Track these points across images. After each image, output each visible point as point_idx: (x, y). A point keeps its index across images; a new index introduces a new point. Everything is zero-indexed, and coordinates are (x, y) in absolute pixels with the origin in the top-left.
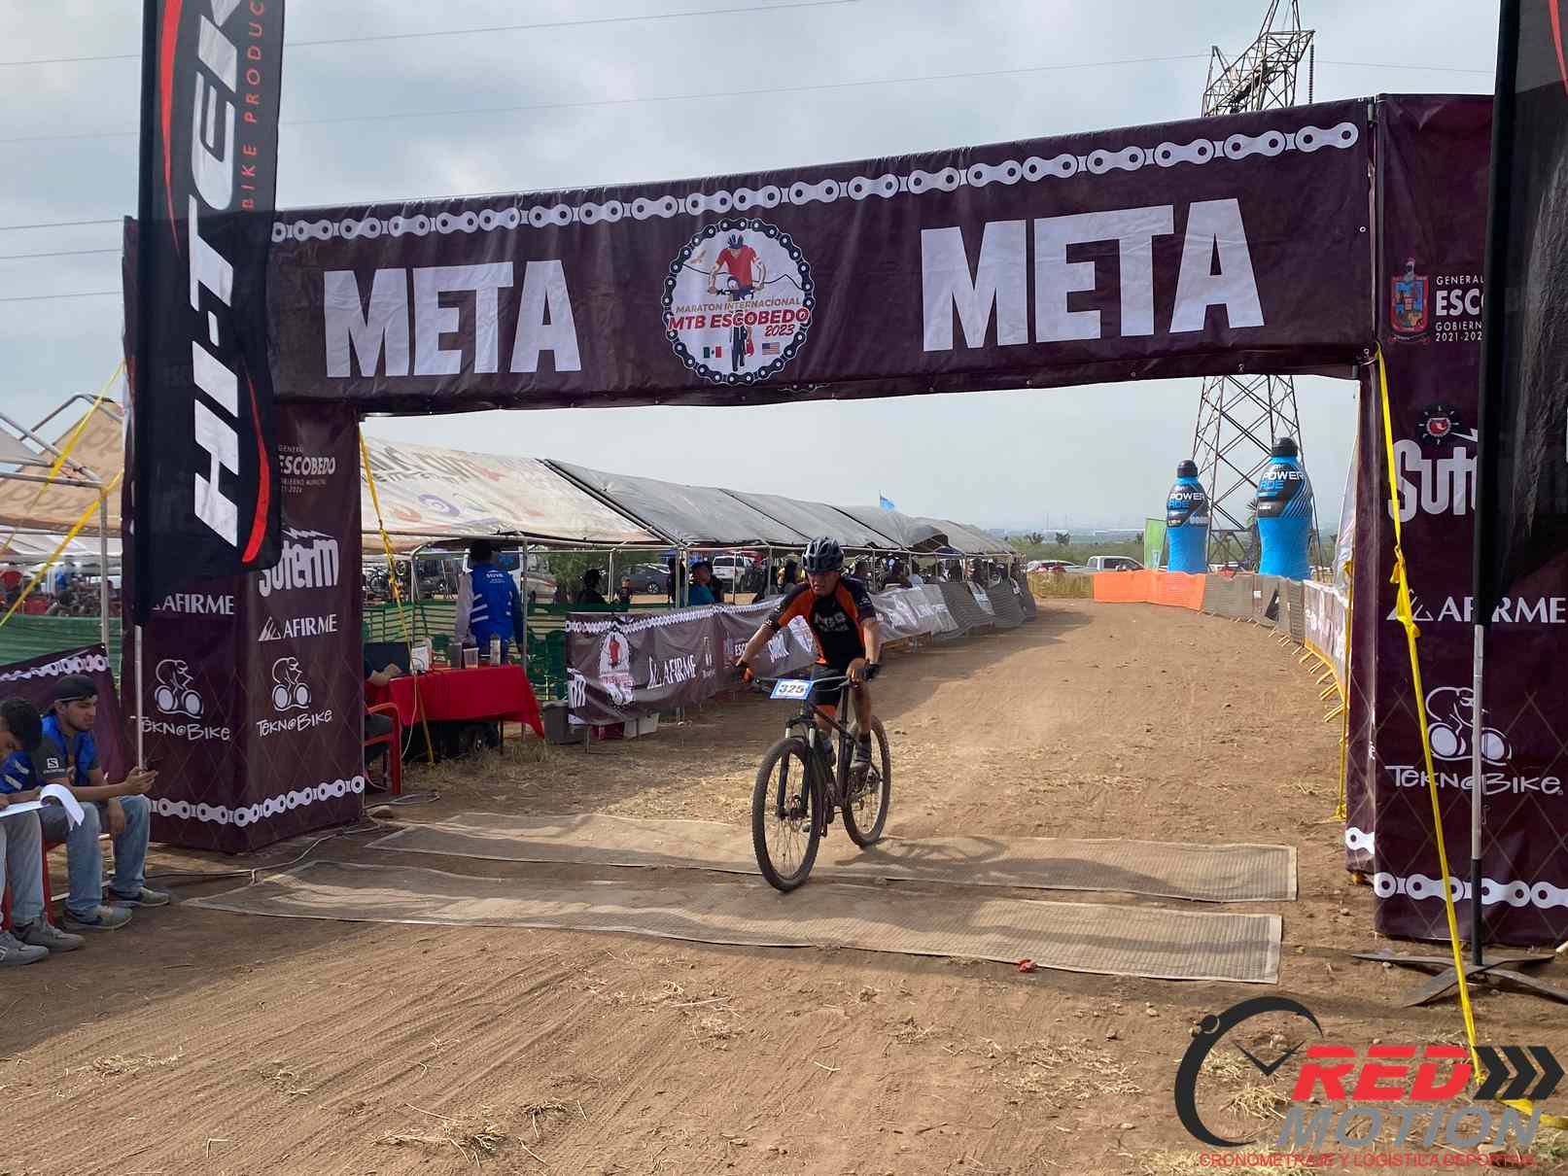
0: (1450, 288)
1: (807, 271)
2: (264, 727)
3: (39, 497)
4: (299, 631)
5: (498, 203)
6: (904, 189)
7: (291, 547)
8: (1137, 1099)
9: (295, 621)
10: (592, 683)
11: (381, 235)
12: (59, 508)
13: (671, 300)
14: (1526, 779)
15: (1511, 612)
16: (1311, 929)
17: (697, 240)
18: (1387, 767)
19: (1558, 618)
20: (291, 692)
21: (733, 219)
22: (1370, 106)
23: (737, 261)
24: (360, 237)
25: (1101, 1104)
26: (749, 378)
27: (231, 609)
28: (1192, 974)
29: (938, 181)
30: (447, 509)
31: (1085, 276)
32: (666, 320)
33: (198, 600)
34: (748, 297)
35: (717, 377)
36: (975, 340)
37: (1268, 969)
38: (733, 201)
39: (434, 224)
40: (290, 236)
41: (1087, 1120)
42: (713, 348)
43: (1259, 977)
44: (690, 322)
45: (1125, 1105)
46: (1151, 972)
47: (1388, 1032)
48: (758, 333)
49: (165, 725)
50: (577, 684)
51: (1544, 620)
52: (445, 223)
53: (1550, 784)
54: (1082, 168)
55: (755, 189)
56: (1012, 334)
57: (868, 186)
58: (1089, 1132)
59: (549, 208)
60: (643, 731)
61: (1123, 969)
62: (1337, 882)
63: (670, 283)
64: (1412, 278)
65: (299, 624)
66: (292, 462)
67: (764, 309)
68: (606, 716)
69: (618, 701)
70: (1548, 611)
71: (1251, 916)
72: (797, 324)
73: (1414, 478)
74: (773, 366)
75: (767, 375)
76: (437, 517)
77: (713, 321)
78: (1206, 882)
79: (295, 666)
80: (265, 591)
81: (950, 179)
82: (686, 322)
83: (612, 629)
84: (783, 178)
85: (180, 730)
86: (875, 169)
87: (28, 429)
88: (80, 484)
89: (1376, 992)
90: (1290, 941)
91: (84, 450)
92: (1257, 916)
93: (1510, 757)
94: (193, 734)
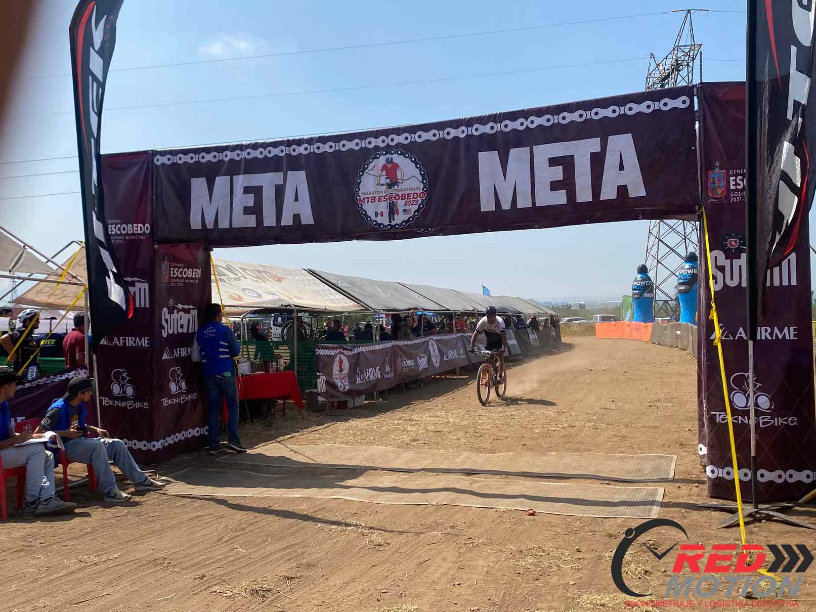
0: (736, 175)
1: (424, 173)
2: (166, 402)
3: (54, 291)
4: (180, 354)
5: (275, 144)
6: (470, 133)
7: (177, 313)
8: (579, 572)
9: (178, 349)
10: (330, 380)
11: (219, 161)
12: (64, 297)
13: (359, 190)
14: (781, 419)
15: (771, 334)
16: (678, 493)
17: (371, 160)
18: (712, 413)
19: (794, 337)
20: (177, 384)
21: (388, 149)
22: (695, 89)
23: (391, 170)
24: (209, 161)
25: (561, 574)
26: (397, 226)
27: (148, 345)
28: (616, 515)
29: (486, 129)
30: (256, 295)
31: (558, 173)
32: (357, 199)
33: (132, 339)
34: (396, 187)
35: (382, 226)
36: (506, 205)
37: (653, 512)
38: (388, 141)
39: (244, 154)
40: (175, 161)
41: (552, 581)
42: (379, 212)
43: (648, 516)
44: (368, 200)
45: (573, 574)
46: (595, 514)
47: (707, 540)
48: (401, 204)
49: (116, 401)
50: (321, 381)
51: (787, 338)
52: (249, 154)
53: (792, 421)
54: (556, 121)
55: (399, 135)
56: (524, 202)
57: (454, 133)
58: (553, 586)
59: (300, 146)
60: (357, 405)
61: (581, 514)
62: (695, 472)
63: (359, 181)
64: (718, 171)
65: (180, 351)
66: (177, 271)
67: (403, 193)
68: (336, 397)
69: (341, 390)
70: (790, 333)
71: (650, 488)
72: (420, 200)
73: (721, 269)
74: (409, 220)
75: (406, 224)
76: (250, 298)
77: (379, 199)
78: (629, 472)
79: (179, 371)
80: (165, 335)
81: (492, 128)
82: (366, 200)
83: (340, 353)
84: (412, 129)
85: (124, 404)
86: (456, 124)
87: (49, 258)
88: (75, 284)
89: (705, 522)
90: (667, 501)
91: (77, 268)
92: (652, 488)
93: (773, 407)
94: (130, 406)
